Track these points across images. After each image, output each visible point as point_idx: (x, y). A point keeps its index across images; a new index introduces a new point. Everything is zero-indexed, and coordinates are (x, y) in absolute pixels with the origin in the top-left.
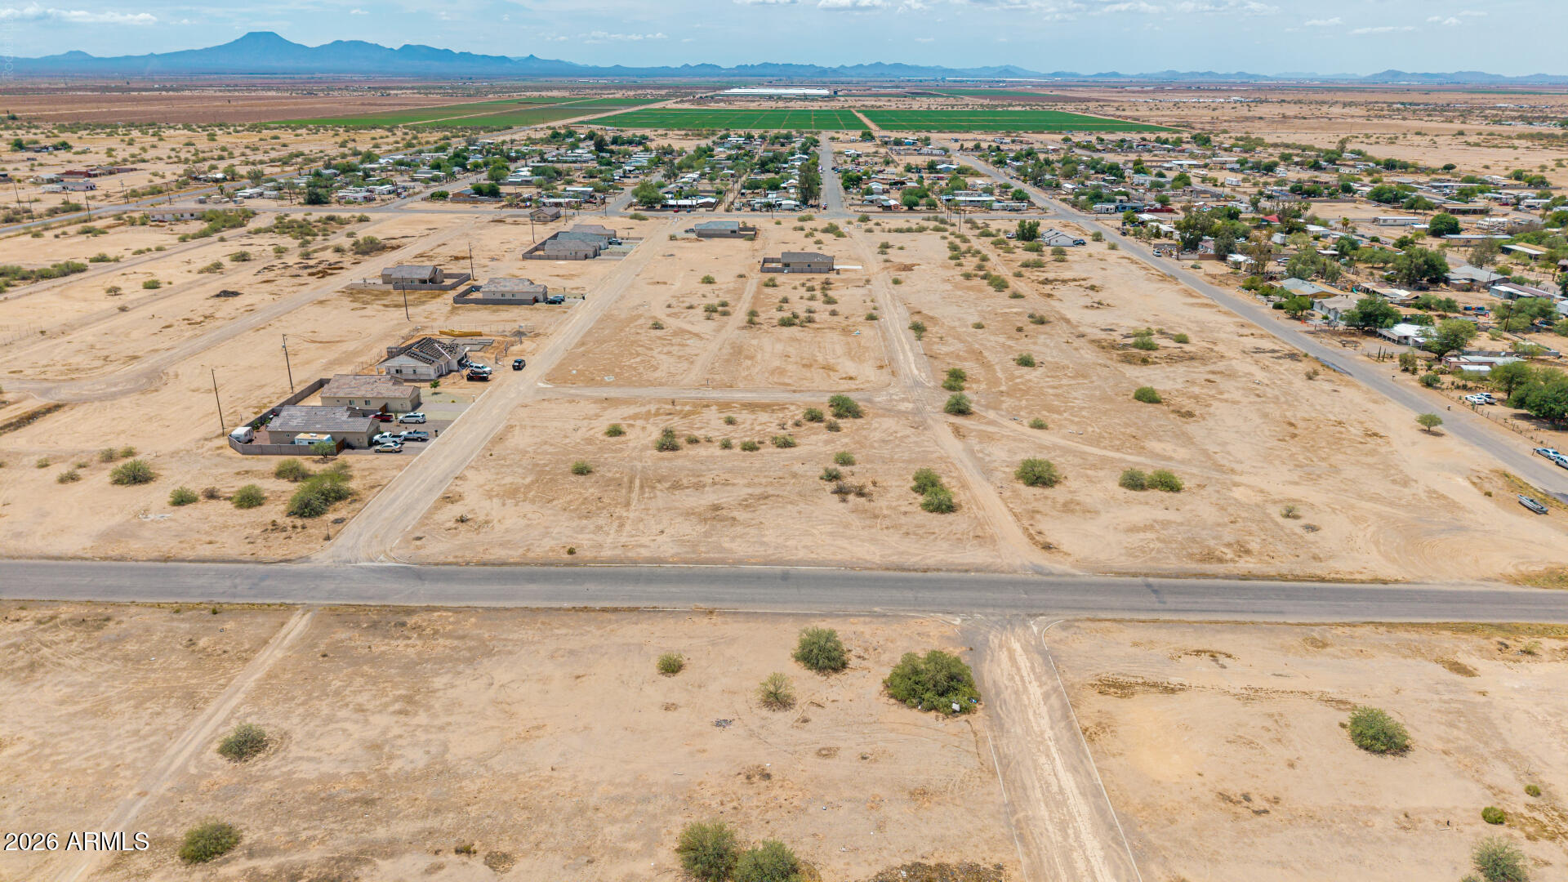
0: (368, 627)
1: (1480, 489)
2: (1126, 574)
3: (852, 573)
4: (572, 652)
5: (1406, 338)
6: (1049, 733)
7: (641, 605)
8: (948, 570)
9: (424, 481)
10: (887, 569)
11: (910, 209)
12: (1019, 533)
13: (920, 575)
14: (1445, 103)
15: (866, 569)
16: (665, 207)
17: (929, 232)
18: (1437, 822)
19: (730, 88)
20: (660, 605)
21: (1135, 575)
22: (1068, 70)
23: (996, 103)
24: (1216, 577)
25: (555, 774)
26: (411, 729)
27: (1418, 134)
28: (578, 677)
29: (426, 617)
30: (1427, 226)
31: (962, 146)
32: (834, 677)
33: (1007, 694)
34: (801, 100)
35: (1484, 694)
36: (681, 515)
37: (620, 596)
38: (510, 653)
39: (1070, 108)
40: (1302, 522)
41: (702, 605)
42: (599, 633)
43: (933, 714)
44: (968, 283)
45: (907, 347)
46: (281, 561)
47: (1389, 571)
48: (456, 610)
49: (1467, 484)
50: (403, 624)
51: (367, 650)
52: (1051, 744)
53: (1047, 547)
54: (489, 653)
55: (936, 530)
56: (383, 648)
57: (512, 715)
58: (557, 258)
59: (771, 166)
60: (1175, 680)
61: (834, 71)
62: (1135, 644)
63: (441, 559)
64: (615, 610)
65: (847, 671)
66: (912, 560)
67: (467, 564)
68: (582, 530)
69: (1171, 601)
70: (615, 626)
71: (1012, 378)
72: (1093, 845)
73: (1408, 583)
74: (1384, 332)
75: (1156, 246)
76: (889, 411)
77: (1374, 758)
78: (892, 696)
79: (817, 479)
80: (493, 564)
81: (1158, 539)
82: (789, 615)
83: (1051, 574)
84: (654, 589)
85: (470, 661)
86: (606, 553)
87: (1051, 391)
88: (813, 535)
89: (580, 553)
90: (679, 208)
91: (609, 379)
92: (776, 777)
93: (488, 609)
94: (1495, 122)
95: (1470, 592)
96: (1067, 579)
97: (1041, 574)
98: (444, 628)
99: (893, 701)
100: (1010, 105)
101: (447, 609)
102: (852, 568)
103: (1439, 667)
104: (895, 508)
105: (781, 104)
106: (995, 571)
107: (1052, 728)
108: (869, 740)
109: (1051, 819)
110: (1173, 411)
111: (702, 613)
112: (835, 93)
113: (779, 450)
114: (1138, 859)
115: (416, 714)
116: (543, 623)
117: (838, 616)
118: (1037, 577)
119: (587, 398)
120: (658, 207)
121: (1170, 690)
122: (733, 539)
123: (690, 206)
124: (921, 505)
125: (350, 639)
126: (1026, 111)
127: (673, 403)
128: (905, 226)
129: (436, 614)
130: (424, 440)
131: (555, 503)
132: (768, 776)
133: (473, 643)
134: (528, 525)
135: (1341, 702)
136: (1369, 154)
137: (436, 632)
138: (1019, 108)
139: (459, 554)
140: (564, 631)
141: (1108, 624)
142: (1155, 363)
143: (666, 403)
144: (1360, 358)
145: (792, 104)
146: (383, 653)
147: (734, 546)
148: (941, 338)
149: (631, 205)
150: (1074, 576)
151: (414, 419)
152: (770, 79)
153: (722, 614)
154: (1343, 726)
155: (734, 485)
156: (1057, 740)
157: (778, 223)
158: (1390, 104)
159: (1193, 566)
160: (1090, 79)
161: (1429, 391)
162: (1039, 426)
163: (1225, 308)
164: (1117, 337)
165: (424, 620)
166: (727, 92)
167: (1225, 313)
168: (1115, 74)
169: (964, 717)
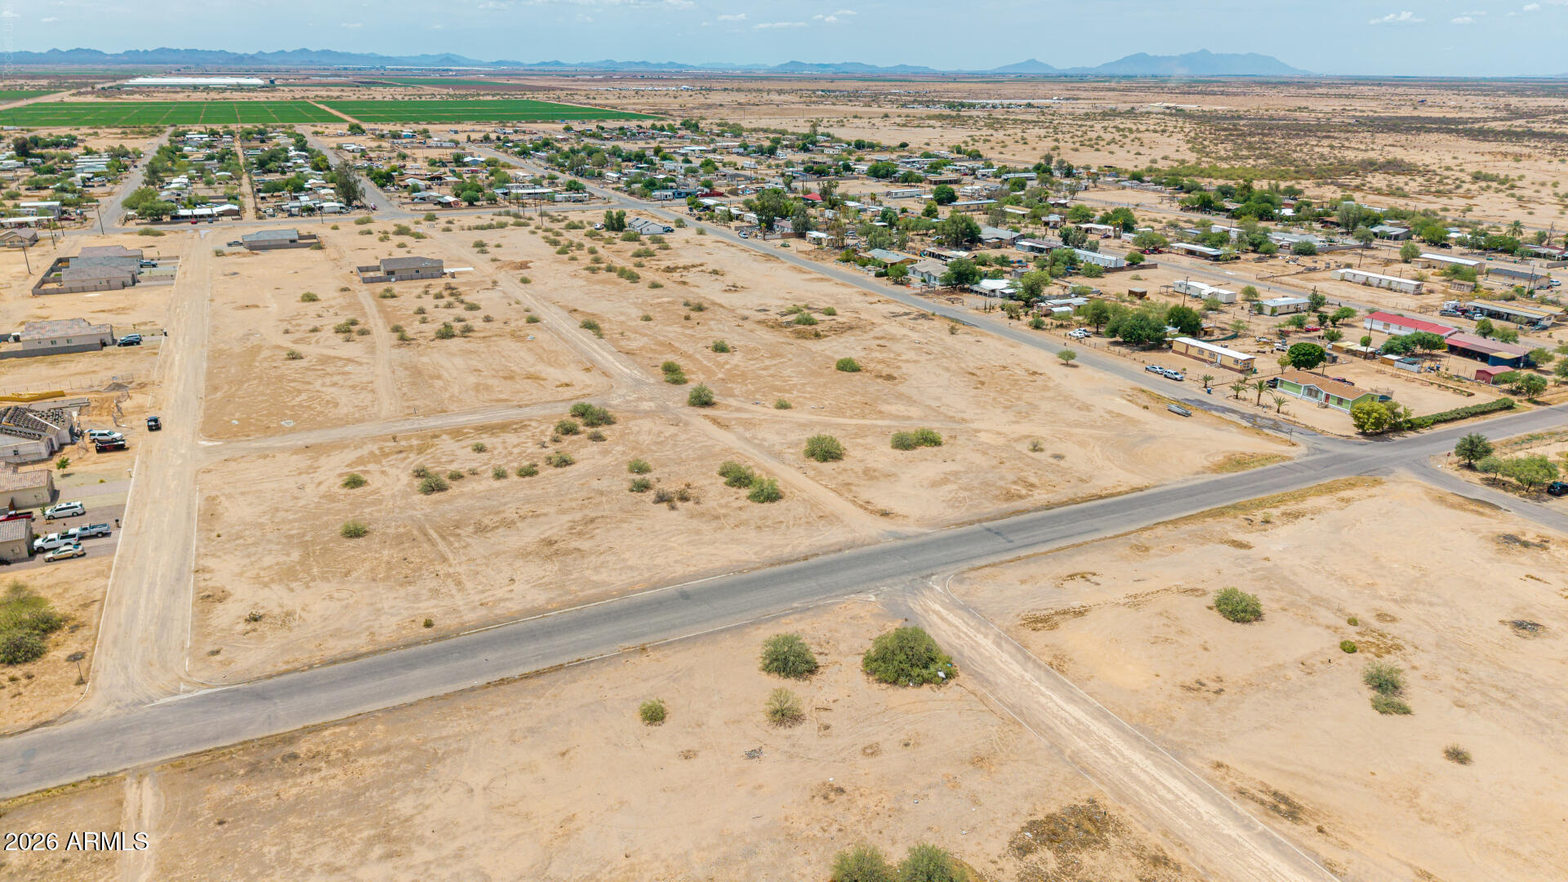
0: (246, 774)
1: (1137, 404)
2: (963, 524)
3: (743, 576)
4: (531, 731)
5: (993, 291)
6: (1028, 676)
7: (564, 660)
8: (824, 554)
9: (152, 585)
10: (772, 565)
11: (471, 204)
12: (850, 505)
13: (803, 564)
14: (851, 90)
15: (754, 569)
16: (176, 218)
17: (510, 227)
18: (1322, 662)
19: (133, 77)
20: (584, 655)
21: (971, 523)
22: (510, 59)
23: (463, 92)
24: (1028, 511)
25: (632, 860)
26: (422, 868)
27: (855, 117)
28: (563, 754)
29: (317, 740)
30: (931, 196)
31: (469, 138)
32: (814, 678)
33: (967, 651)
34: (236, 90)
35: (1267, 559)
36: (516, 557)
37: (529, 658)
38: (460, 751)
39: (541, 97)
40: (1049, 452)
41: (627, 645)
42: (542, 701)
43: (926, 687)
44: (596, 277)
45: (595, 347)
46: (35, 727)
47: (1137, 481)
48: (350, 722)
49: (1124, 402)
50: (295, 757)
51: (275, 799)
52: (1037, 684)
53: (885, 514)
54: (436, 758)
55: (782, 519)
56: (294, 791)
57: (527, 816)
58: (84, 290)
59: (272, 165)
60: (1076, 604)
61: (252, 57)
62: (1023, 582)
63: (269, 669)
64: (538, 674)
65: (821, 670)
66: (787, 551)
67: (311, 667)
68: (417, 597)
69: (1018, 539)
70: (552, 691)
71: (721, 366)
72: (1137, 757)
73: (1155, 487)
74: (975, 288)
75: (737, 229)
76: (637, 414)
77: (1247, 626)
78: (880, 681)
79: (627, 492)
80: (345, 660)
81: (961, 488)
82: (722, 631)
83: (908, 537)
84: (561, 641)
85: (420, 772)
86: (470, 617)
87: (764, 373)
88: (672, 548)
89: (439, 624)
90: (196, 219)
91: (288, 423)
92: (848, 788)
93: (387, 710)
94: (903, 106)
95: (1196, 486)
96: (924, 538)
97: (900, 538)
98: (353, 746)
99: (884, 686)
100: (478, 95)
101: (335, 724)
102: (740, 572)
103: (1226, 546)
104: (726, 506)
105: (214, 95)
106: (863, 545)
107: (1026, 671)
108: (895, 727)
109: (1092, 747)
110: (877, 377)
111: (635, 652)
112: (272, 82)
113: (559, 470)
114: (1177, 757)
115: (410, 852)
116: (468, 709)
117: (767, 621)
118: (899, 543)
119: (283, 450)
120: (166, 218)
121: (1080, 613)
122: (596, 569)
123: (210, 216)
124: (748, 498)
125: (238, 793)
126: (498, 101)
127: (394, 439)
128: (479, 222)
129: (326, 733)
130: (105, 535)
131: (354, 574)
132: (841, 791)
133: (405, 753)
134: (346, 607)
135: (1192, 590)
136: (836, 136)
137: (346, 754)
138: (489, 98)
139: (289, 657)
140: (500, 711)
141: (987, 570)
142: (826, 336)
143: (385, 440)
144: (971, 311)
145: (227, 94)
146: (298, 796)
147: (603, 576)
148: (622, 334)
149: (127, 219)
150: (927, 534)
151: (69, 512)
152: (178, 66)
153: (655, 648)
154: (1210, 608)
155: (545, 515)
156: (1038, 679)
157: (335, 228)
158: (814, 91)
159: (1005, 506)
160: (537, 68)
161: (1039, 332)
162: (783, 406)
163: (839, 281)
164: (772, 315)
165: (319, 745)
166: (131, 82)
167: (843, 285)
168: (557, 63)
169: (952, 682)
